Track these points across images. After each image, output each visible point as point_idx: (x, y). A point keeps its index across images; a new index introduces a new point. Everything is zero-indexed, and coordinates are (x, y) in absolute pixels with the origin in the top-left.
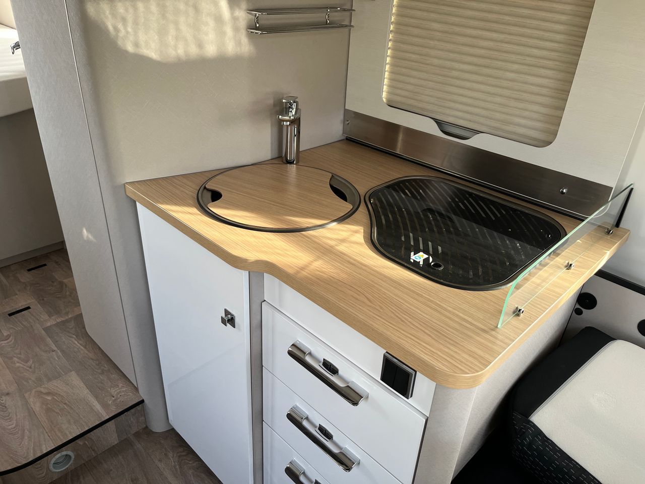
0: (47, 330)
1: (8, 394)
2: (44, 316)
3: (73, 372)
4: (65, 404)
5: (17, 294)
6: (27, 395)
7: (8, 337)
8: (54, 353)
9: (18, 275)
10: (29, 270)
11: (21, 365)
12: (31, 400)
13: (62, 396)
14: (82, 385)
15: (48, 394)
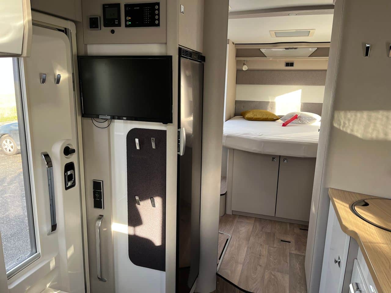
0: (290, 254)
1: (261, 266)
2: (293, 249)
3: (288, 275)
4: (277, 284)
5: (289, 235)
6: (266, 271)
7: (275, 248)
8: (287, 263)
9: (295, 229)
10: (300, 229)
11: (272, 260)
12: (267, 273)
13: (278, 280)
14: (288, 281)
15: (274, 276)
